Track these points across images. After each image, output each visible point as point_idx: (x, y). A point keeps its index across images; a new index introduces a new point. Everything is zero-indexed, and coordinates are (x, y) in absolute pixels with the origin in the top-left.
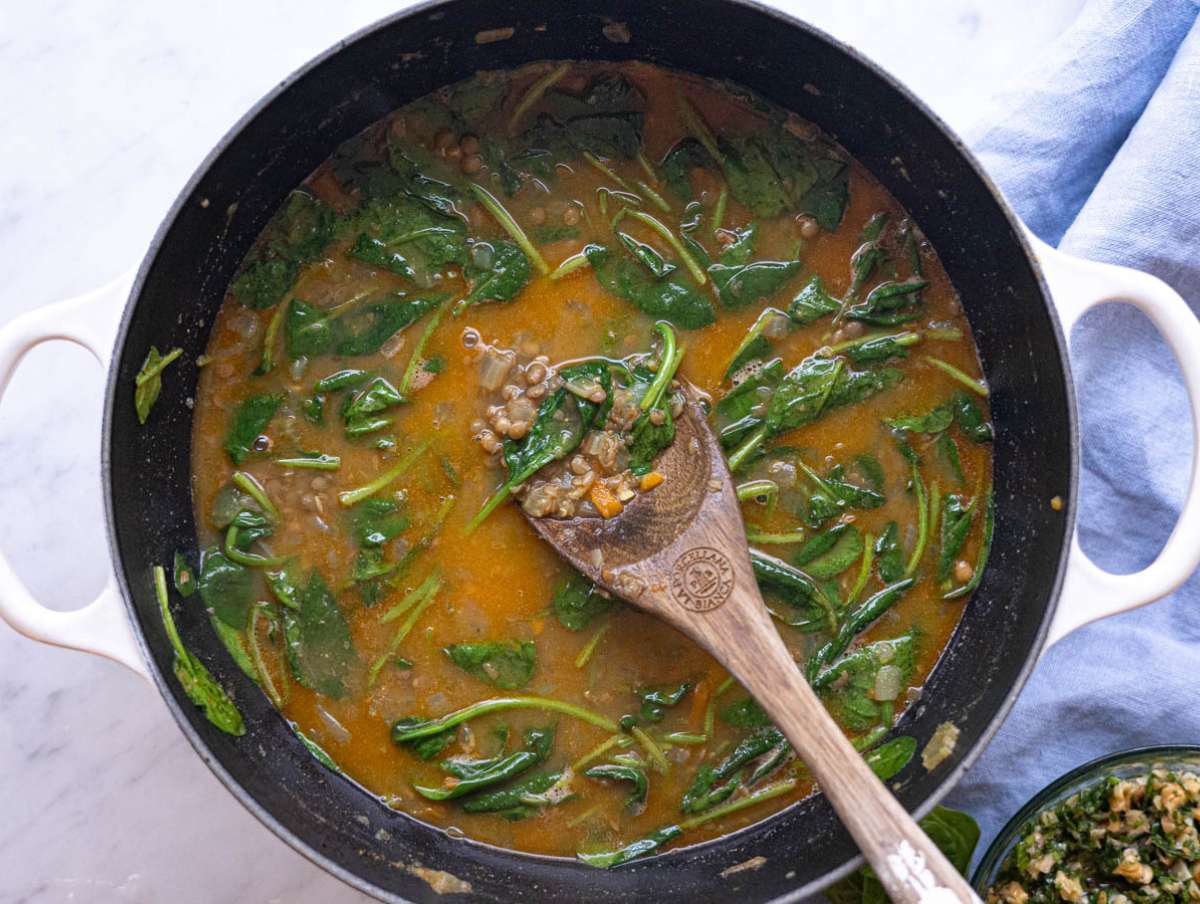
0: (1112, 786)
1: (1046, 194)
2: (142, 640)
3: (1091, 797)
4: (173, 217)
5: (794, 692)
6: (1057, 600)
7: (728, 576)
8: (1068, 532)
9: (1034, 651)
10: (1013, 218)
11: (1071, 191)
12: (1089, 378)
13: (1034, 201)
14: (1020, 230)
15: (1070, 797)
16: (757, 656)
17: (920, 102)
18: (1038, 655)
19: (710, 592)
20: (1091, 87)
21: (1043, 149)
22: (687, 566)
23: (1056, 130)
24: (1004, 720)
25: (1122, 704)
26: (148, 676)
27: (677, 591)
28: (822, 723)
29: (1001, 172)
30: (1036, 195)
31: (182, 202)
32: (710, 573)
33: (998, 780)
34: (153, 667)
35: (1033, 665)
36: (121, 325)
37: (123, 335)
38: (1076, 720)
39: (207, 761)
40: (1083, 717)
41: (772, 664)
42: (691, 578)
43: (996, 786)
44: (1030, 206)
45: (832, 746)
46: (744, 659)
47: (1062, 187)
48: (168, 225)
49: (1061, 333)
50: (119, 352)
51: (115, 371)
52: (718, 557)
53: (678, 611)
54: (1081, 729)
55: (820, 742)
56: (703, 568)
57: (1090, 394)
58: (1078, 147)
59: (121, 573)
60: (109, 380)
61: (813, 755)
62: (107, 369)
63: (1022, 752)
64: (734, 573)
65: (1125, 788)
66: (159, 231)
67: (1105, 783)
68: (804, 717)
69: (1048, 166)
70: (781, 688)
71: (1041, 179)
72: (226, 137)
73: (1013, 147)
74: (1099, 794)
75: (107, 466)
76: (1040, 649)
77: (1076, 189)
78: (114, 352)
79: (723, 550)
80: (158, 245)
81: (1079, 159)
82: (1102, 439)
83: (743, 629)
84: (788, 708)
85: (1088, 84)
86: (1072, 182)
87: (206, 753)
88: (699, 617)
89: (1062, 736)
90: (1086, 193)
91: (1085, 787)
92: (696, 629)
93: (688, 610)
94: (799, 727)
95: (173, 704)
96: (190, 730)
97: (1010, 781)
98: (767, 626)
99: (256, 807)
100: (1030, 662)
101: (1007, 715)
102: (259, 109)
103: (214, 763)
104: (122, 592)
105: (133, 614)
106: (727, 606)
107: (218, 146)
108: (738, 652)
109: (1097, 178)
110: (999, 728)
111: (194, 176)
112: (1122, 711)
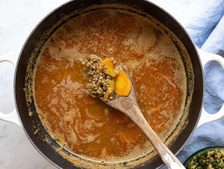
0: (207, 153)
1: (200, 37)
2: (21, 120)
3: (203, 154)
4: (29, 38)
5: (145, 125)
6: (199, 119)
7: (132, 102)
8: (202, 106)
9: (194, 129)
10: (194, 44)
11: (204, 37)
12: (207, 73)
13: (198, 38)
14: (195, 46)
15: (199, 155)
16: (138, 118)
17: (176, 20)
18: (195, 129)
19: (129, 105)
20: (210, 17)
21: (200, 28)
22: (124, 101)
23: (202, 25)
24: (188, 142)
25: (210, 137)
26: (22, 127)
27: (122, 105)
28: (151, 130)
29: (191, 33)
30: (198, 37)
31: (31, 35)
32: (128, 102)
33: (185, 150)
34: (23, 125)
35: (194, 131)
36: (18, 59)
37: (19, 60)
38: (201, 139)
39: (33, 144)
40: (202, 139)
41: (141, 119)
42: (125, 103)
43: (185, 151)
44: (197, 40)
45: (153, 135)
46: (135, 118)
47: (203, 36)
48: (28, 39)
49: (202, 67)
50: (18, 64)
51: (17, 68)
52: (130, 99)
53: (123, 109)
54: (201, 141)
55: (150, 134)
56: (127, 101)
57: (207, 76)
58: (207, 28)
59: (17, 107)
60: (16, 69)
61: (149, 137)
62: (15, 67)
63: (190, 145)
64: (133, 102)
65: (210, 153)
66: (26, 41)
67: (206, 152)
68: (147, 129)
69: (201, 32)
70: (143, 124)
71: (199, 34)
72: (40, 22)
73: (194, 28)
74: (204, 154)
75: (15, 86)
76: (195, 128)
77: (206, 36)
78: (17, 64)
79: (131, 97)
80: (26, 43)
81: (206, 30)
82: (208, 85)
83: (135, 113)
84: (144, 128)
85: (209, 16)
86: (205, 35)
87: (33, 143)
88: (127, 110)
89: (198, 142)
90: (208, 37)
91: (202, 153)
92: (126, 113)
93: (125, 109)
94: (146, 131)
95: (26, 133)
96: (30, 138)
97: (188, 150)
98: (140, 112)
99: (42, 153)
100: (193, 131)
101: (188, 141)
102: (46, 17)
103: (34, 144)
104: (17, 111)
105: (19, 115)
106: (132, 108)
107: (38, 24)
108: (134, 117)
109: (210, 34)
110: (187, 143)
111: (33, 30)
112: (210, 138)
